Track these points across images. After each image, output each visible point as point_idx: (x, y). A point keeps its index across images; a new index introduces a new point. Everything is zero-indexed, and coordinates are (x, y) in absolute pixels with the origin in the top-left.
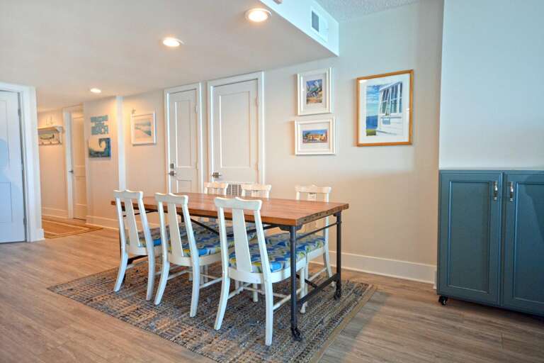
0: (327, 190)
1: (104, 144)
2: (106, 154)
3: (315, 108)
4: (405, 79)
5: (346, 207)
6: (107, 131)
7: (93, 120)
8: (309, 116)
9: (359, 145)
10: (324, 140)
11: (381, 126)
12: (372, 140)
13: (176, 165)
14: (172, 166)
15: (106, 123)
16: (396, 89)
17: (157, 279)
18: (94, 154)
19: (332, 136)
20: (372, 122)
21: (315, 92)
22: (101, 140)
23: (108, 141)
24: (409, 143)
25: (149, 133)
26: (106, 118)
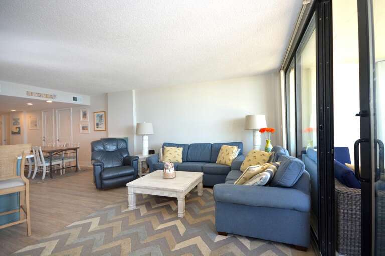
0: (79, 144)
1: (18, 130)
2: (19, 133)
3: (85, 120)
4: (103, 113)
5: (79, 148)
6: (19, 124)
7: (14, 120)
8: (82, 122)
9: (95, 131)
10: (87, 129)
11: (99, 126)
12: (98, 130)
13: (46, 137)
14: (44, 138)
15: (19, 121)
16: (102, 116)
17: (32, 172)
18: (13, 133)
19: (89, 128)
20: (97, 125)
21: (85, 115)
22: (16, 128)
23: (19, 128)
24: (105, 131)
25: (36, 125)
26: (18, 119)
